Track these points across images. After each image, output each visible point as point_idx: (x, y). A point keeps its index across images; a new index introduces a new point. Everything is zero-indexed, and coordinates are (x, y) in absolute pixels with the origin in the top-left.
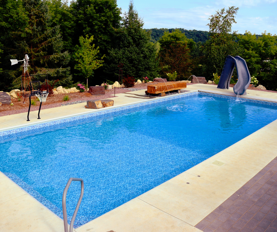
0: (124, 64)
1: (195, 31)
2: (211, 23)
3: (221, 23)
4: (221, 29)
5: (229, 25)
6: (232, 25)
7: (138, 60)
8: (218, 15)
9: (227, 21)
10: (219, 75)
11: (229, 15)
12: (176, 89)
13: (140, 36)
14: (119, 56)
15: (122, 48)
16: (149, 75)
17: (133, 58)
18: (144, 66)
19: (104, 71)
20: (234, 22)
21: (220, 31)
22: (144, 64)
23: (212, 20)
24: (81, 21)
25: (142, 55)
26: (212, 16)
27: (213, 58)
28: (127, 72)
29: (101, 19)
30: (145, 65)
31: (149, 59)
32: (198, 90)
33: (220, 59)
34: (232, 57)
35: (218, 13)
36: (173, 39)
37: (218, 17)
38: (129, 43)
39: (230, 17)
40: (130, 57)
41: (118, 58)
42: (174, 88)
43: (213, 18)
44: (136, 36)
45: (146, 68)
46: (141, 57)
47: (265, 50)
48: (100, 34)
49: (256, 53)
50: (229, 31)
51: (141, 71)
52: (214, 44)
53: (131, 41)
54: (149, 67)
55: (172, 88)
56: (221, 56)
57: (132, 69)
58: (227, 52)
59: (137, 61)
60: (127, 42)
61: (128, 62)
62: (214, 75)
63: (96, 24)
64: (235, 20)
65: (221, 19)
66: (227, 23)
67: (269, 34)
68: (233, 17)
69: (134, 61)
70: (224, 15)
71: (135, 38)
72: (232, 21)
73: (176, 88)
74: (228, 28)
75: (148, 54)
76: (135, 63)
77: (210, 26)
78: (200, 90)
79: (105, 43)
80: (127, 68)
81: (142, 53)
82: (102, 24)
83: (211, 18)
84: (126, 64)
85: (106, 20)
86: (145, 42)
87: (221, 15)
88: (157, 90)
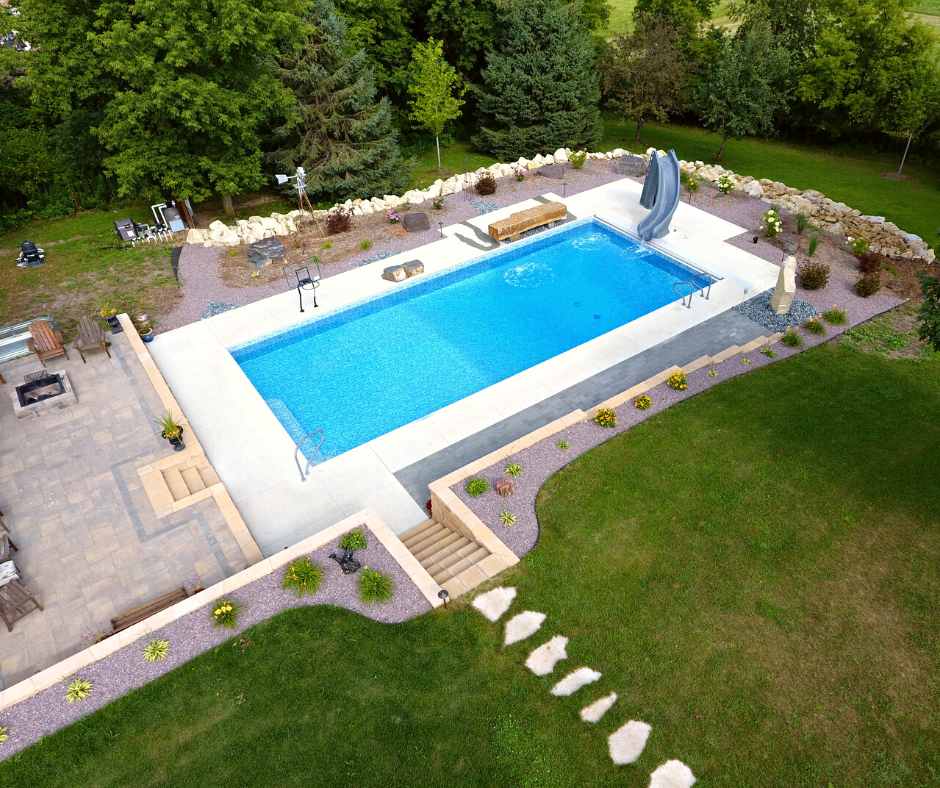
12: (543, 223)
28: (521, 113)
32: (594, 214)
42: (538, 222)
55: (533, 223)
57: (531, 107)
69: (534, 89)
78: (597, 215)
80: (520, 105)
84: (517, 97)
88: (502, 234)
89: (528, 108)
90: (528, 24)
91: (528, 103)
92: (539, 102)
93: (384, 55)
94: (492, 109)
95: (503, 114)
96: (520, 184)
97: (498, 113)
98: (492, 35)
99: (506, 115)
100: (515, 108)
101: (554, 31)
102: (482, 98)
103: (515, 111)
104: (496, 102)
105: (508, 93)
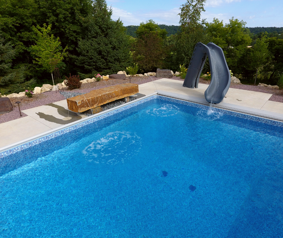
0: (93, 56)
1: (173, 26)
2: (181, 12)
3: (191, 12)
4: (191, 18)
5: (199, 14)
6: (201, 13)
7: (106, 51)
8: (188, 4)
9: (197, 10)
10: (186, 66)
11: (199, 4)
12: (121, 97)
13: (107, 25)
14: (87, 47)
15: (90, 39)
16: (119, 66)
17: (101, 49)
18: (113, 57)
19: (75, 63)
20: (203, 10)
21: (190, 20)
22: (113, 55)
23: (182, 10)
24: (43, 9)
25: (111, 46)
26: (183, 5)
27: (182, 46)
28: (97, 64)
29: (66, 7)
30: (115, 56)
31: (118, 49)
32: (157, 93)
33: (189, 47)
34: (204, 45)
35: (189, 2)
36: (147, 30)
37: (188, 5)
38: (97, 33)
39: (199, 5)
40: (97, 49)
41: (86, 50)
42: (117, 96)
43: (184, 7)
44: (103, 26)
45: (115, 60)
46: (109, 48)
47: (231, 36)
48: (67, 24)
49: (223, 40)
50: (198, 20)
51: (111, 62)
52: (184, 33)
53: (99, 31)
54: (118, 58)
55: (112, 97)
56: (190, 44)
57: (102, 61)
58: (195, 40)
59: (106, 53)
60: (94, 32)
61: (97, 53)
62: (180, 67)
63: (61, 13)
64: (204, 9)
65: (191, 8)
66: (197, 12)
67: (236, 20)
68: (203, 5)
69: (103, 53)
70: (194, 4)
71: (102, 27)
72: (201, 10)
73: (120, 95)
74: (197, 17)
75: (116, 45)
76: (103, 54)
77: (181, 16)
78: (159, 93)
79: (74, 34)
80: (96, 60)
81: (110, 43)
82: (68, 12)
83: (182, 7)
84: (94, 56)
85: (72, 9)
86: (113, 32)
87: (191, 3)
88: (82, 106)
89: (100, 62)
90: (97, 25)
91: (100, 60)
92: (106, 59)
93: (22, 38)
94: (83, 63)
95: (88, 65)
96: (98, 82)
97: (86, 65)
98: (81, 34)
99: (90, 66)
100: (94, 62)
101: (110, 28)
102: (77, 59)
103: (94, 64)
104: (84, 60)
105: (90, 54)
